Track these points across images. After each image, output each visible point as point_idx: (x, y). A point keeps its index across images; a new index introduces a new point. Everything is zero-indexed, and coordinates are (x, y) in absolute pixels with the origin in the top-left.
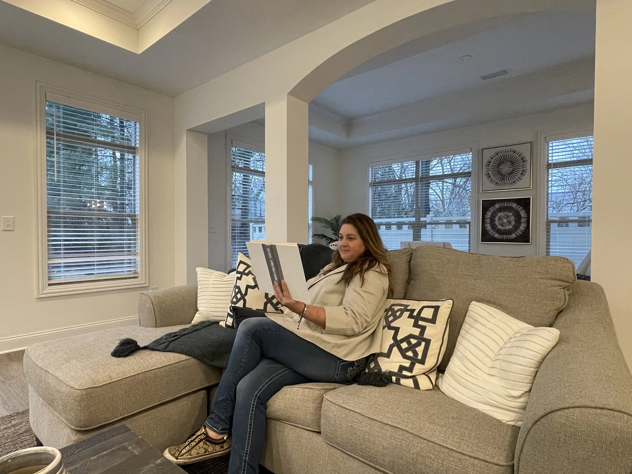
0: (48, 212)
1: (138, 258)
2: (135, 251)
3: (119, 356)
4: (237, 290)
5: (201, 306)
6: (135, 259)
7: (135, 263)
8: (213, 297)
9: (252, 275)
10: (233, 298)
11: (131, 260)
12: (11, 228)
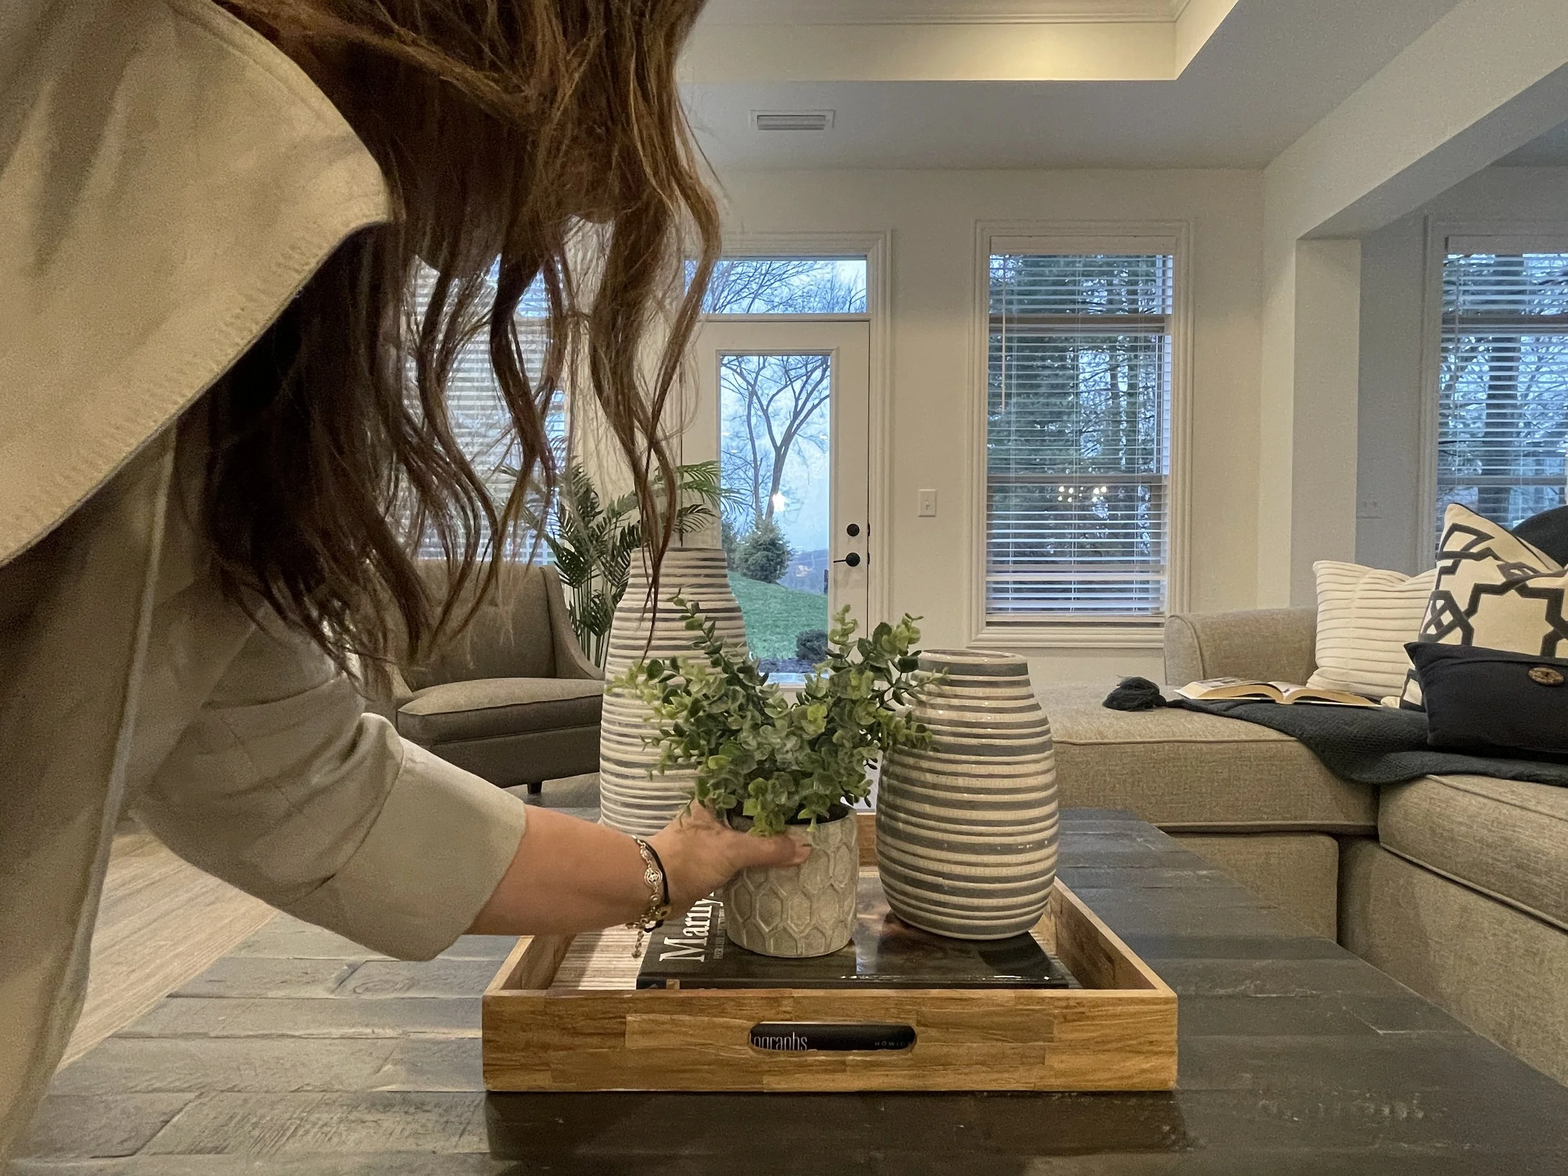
0: (990, 479)
1: (1165, 579)
2: (1159, 561)
3: (1120, 708)
4: (1440, 603)
5: (1323, 658)
6: (1158, 582)
7: (1157, 590)
8: (1362, 632)
9: (1496, 558)
10: (1428, 626)
11: (1147, 582)
12: (929, 513)
